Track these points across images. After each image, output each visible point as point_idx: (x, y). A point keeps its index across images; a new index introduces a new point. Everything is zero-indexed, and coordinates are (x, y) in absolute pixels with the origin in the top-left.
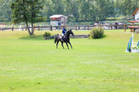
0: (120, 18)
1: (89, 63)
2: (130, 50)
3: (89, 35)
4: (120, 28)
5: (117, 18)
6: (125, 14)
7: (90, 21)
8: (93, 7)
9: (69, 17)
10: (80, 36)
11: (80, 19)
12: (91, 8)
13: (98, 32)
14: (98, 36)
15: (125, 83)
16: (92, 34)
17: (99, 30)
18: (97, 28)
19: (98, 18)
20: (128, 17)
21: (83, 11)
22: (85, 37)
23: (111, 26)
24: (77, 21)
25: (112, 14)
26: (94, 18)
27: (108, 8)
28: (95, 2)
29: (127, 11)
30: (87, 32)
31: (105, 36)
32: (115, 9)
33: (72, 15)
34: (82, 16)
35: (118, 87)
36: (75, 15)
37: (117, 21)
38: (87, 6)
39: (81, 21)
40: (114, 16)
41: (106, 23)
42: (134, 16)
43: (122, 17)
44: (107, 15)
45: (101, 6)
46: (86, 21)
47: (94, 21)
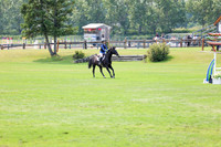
0: (195, 29)
1: (146, 100)
2: (210, 81)
3: (145, 57)
4: (195, 45)
5: (190, 29)
6: (203, 23)
7: (148, 33)
8: (152, 12)
9: (114, 27)
10: (131, 58)
11: (131, 31)
12: (149, 14)
13: (160, 52)
14: (160, 57)
15: (203, 132)
16: (151, 55)
17: (161, 49)
18: (158, 44)
19: (159, 29)
20: (207, 28)
21: (136, 18)
22: (140, 58)
23: (180, 42)
24: (126, 34)
25: (182, 22)
26: (154, 28)
27: (175, 13)
28: (154, 4)
29: (206, 18)
30: (142, 52)
31: (171, 58)
32: (187, 15)
33: (118, 24)
34: (134, 26)
35: (192, 140)
36: (123, 24)
37: (190, 34)
38: (142, 10)
39: (133, 34)
40: (186, 26)
41: (173, 37)
42: (217, 25)
43: (197, 27)
44: (174, 23)
45: (165, 10)
46: (141, 33)
47: (153, 32)
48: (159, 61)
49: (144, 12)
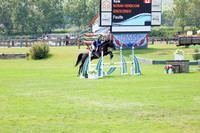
0: (72, 30)
1: (29, 94)
2: (86, 76)
3: (28, 55)
4: (72, 44)
5: (68, 30)
6: (79, 24)
7: (30, 34)
8: (33, 14)
10: (14, 56)
11: (14, 31)
12: (31, 16)
13: (41, 50)
14: (41, 55)
15: (80, 122)
16: (33, 53)
17: (42, 48)
18: (39, 44)
19: (40, 30)
20: (83, 29)
21: (19, 19)
22: (23, 56)
23: (59, 41)
24: (9, 34)
25: (61, 23)
26: (35, 29)
27: (54, 16)
28: (35, 7)
29: (81, 20)
30: (25, 50)
31: (51, 55)
32: (65, 17)
33: (2, 25)
34: (17, 27)
35: (70, 129)
36: (6, 25)
37: (68, 34)
38: (23, 13)
39: (16, 34)
40: (64, 27)
41: (53, 37)
42: (91, 26)
43: (74, 28)
44: (53, 25)
45: (45, 13)
46: (24, 33)
47: (35, 34)
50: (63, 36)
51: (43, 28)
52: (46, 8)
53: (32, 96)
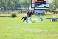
0: (23, 9)
2: (27, 22)
3: (10, 16)
4: (23, 13)
6: (25, 7)
7: (11, 10)
8: (12, 4)
9: (2, 8)
11: (6, 9)
14: (14, 16)
16: (12, 16)
17: (14, 14)
19: (14, 9)
23: (19, 12)
24: (5, 10)
25: (20, 7)
26: (12, 8)
27: (18, 5)
29: (26, 6)
31: (17, 16)
32: (21, 5)
33: (3, 7)
34: (7, 8)
36: (4, 7)
38: (9, 3)
41: (17, 11)
42: (29, 8)
44: (18, 7)
45: (15, 4)
46: (9, 10)
47: (12, 10)
48: (14, 17)
49: (10, 4)
50: (20, 10)
51: (15, 8)
52: (16, 2)
53: (11, 28)
